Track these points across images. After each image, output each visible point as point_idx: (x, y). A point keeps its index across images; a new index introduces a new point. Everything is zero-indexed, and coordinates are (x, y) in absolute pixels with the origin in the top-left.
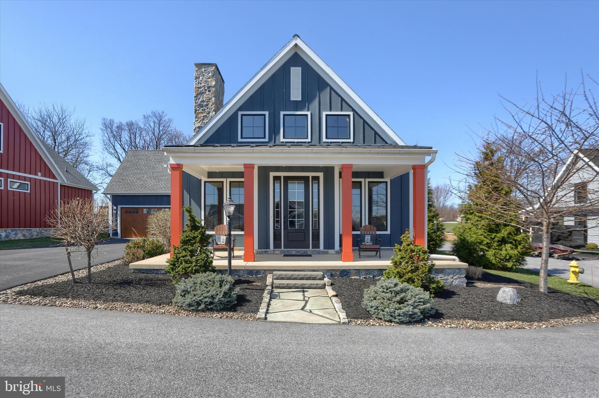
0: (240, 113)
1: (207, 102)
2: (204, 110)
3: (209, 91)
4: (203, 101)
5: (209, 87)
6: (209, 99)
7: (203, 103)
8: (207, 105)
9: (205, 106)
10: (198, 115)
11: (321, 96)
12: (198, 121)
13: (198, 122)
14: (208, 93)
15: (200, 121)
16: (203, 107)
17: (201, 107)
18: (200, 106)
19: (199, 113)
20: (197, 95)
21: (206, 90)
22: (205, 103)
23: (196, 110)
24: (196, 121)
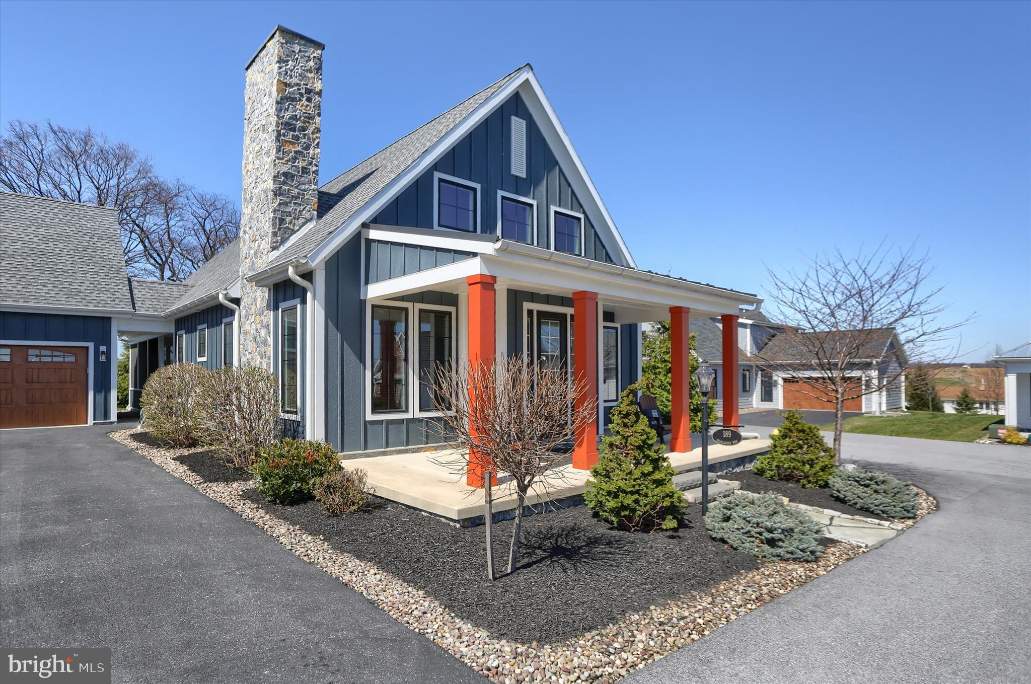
0: (437, 175)
1: (304, 123)
2: (297, 138)
3: (309, 100)
4: (294, 118)
5: (309, 91)
6: (309, 118)
7: (294, 122)
8: (303, 129)
9: (299, 130)
10: (282, 145)
11: (549, 178)
12: (283, 159)
13: (283, 161)
14: (306, 103)
15: (288, 161)
16: (294, 130)
17: (290, 130)
18: (289, 126)
19: (286, 141)
20: (282, 99)
21: (301, 95)
22: (299, 124)
23: (279, 134)
24: (278, 158)
